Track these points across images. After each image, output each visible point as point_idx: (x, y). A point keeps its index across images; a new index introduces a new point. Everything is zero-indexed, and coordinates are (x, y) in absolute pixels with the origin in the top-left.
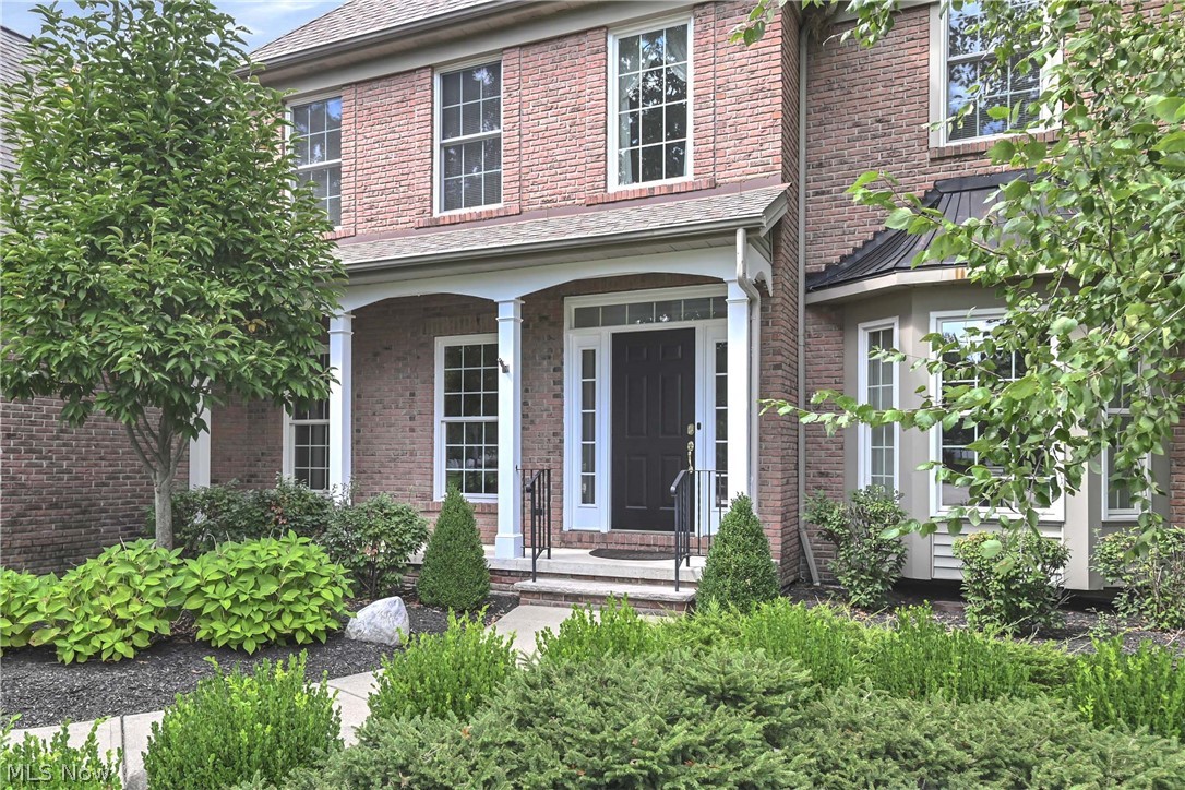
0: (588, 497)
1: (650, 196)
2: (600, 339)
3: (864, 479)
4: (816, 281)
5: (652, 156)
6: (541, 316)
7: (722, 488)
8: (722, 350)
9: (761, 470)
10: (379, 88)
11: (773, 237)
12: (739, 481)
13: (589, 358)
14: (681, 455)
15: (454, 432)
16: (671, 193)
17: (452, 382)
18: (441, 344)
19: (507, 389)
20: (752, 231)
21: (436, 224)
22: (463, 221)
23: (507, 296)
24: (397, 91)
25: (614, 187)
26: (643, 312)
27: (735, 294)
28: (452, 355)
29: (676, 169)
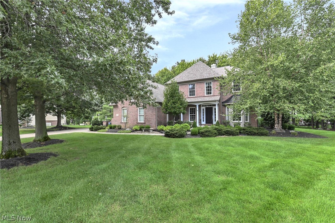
0: (203, 121)
1: (209, 96)
2: (204, 108)
3: (227, 119)
4: (223, 103)
5: (209, 93)
6: (200, 106)
7: (215, 120)
8: (215, 109)
9: (219, 118)
10: (184, 85)
11: (219, 101)
12: (217, 119)
13: (203, 109)
14: (212, 118)
15: (191, 116)
16: (210, 96)
17: (190, 111)
18: (189, 108)
19: (197, 112)
20: (218, 101)
21: (189, 98)
22: (192, 97)
23: (197, 105)
24: (185, 86)
25: (205, 95)
26: (208, 105)
27: (216, 105)
28: (190, 109)
29: (211, 94)
